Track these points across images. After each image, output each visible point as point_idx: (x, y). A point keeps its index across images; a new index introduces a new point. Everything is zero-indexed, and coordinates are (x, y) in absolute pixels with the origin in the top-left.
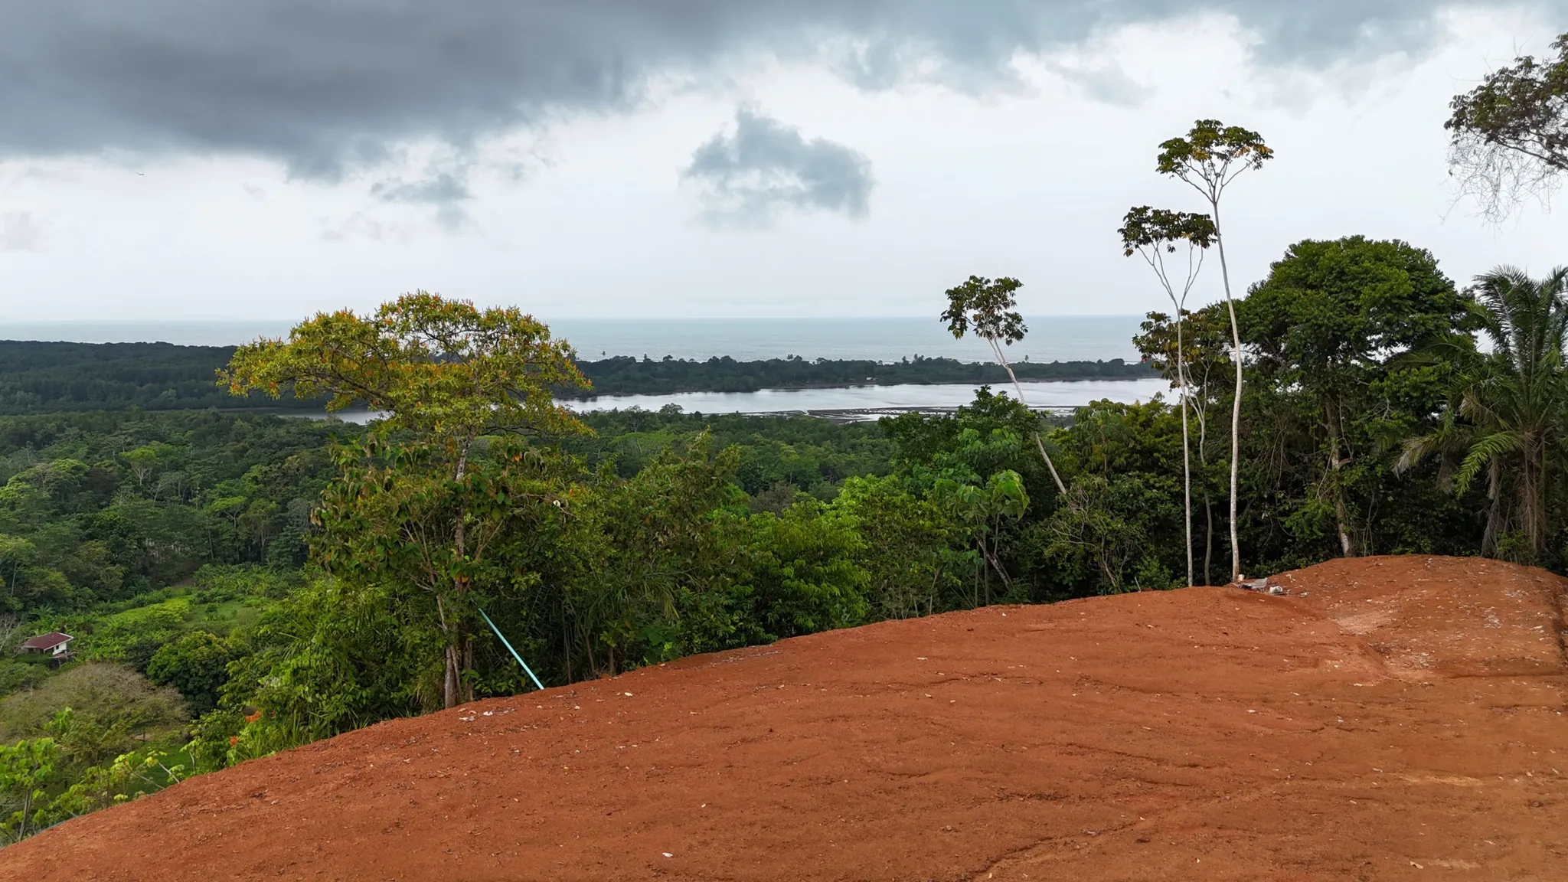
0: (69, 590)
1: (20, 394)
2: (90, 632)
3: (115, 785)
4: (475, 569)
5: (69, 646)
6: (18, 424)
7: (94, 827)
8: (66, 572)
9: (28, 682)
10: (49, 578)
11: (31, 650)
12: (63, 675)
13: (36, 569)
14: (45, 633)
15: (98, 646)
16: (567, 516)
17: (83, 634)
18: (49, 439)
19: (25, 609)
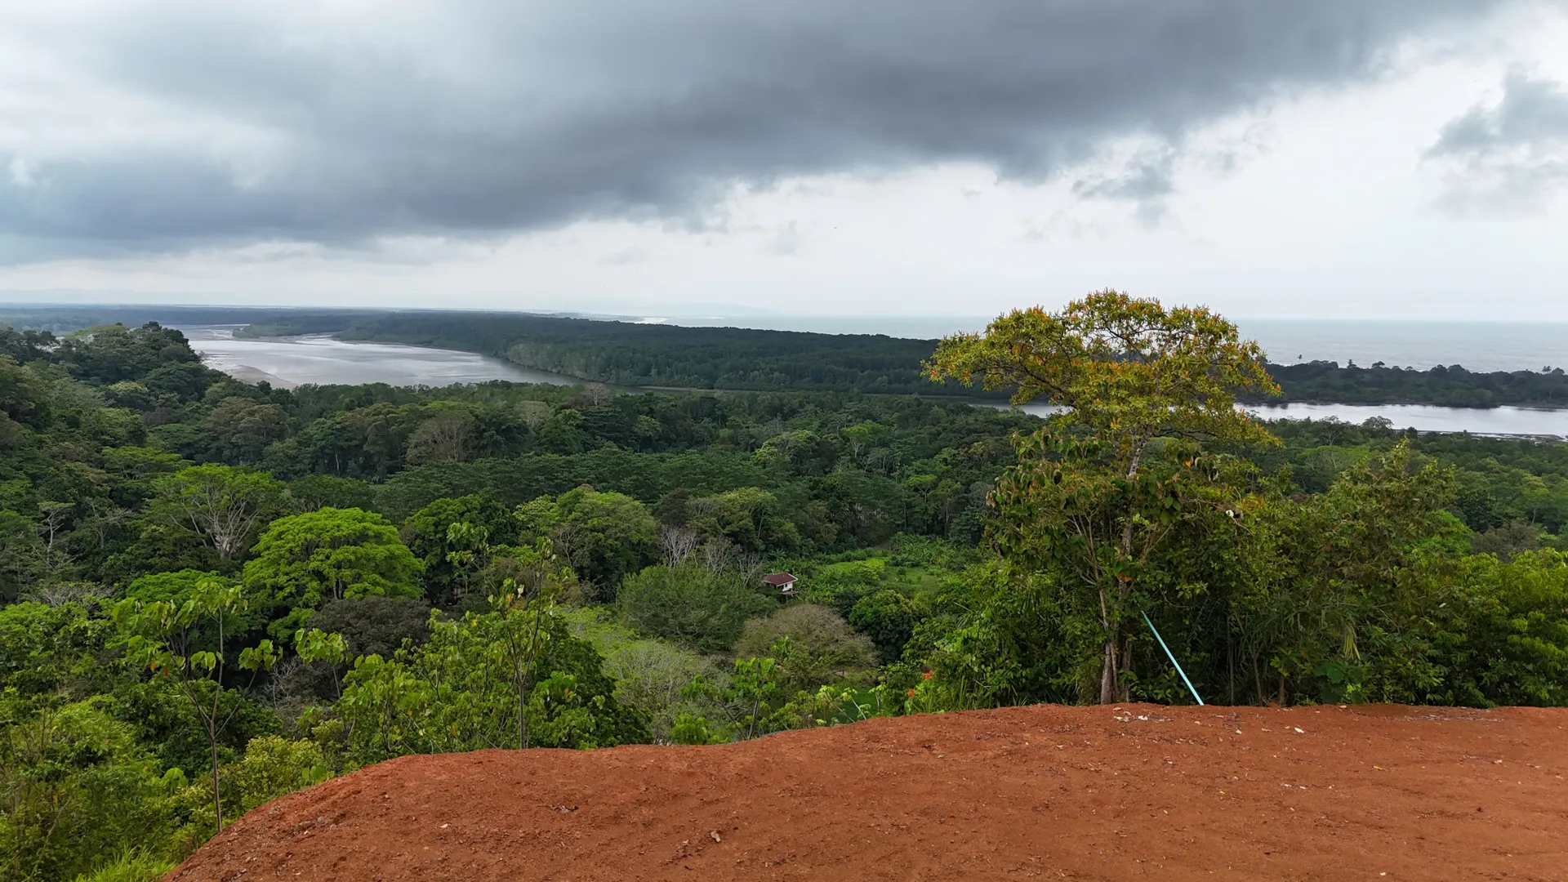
0: (797, 539)
1: (776, 374)
2: (810, 577)
3: (818, 710)
4: (1138, 570)
5: (794, 585)
6: (773, 399)
7: (801, 741)
8: (798, 525)
9: (764, 610)
10: (784, 527)
11: (768, 584)
12: (788, 610)
13: (776, 519)
14: (779, 572)
15: (814, 589)
16: (1238, 528)
17: (805, 578)
18: (793, 412)
19: (766, 551)
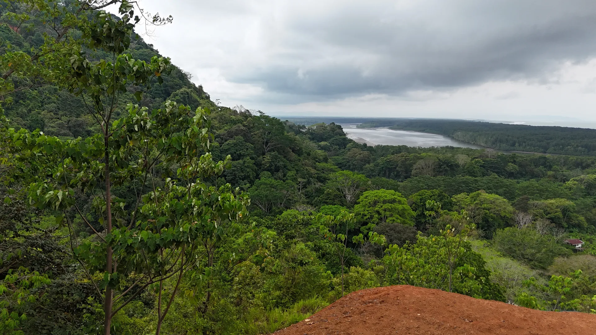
0: (586, 225)
1: (580, 148)
2: (591, 243)
3: (593, 305)
5: (582, 246)
6: (577, 159)
7: (582, 318)
8: (586, 218)
9: (565, 254)
10: (579, 218)
11: (568, 243)
12: (578, 256)
13: (575, 214)
14: (574, 238)
15: (593, 249)
17: (588, 243)
18: (588, 166)
19: (568, 228)
